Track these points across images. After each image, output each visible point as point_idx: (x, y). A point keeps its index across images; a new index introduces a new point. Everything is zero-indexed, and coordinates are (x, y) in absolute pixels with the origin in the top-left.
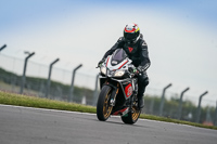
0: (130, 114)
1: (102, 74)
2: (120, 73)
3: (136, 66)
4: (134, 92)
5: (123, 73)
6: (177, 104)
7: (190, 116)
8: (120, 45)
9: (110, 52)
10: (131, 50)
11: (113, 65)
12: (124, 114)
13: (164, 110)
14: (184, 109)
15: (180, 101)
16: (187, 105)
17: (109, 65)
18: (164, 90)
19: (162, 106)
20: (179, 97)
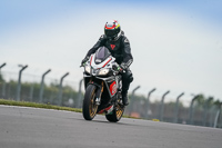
0: (114, 111)
1: (86, 73)
2: (104, 71)
3: (119, 63)
4: (118, 90)
5: (107, 71)
6: (57, 90)
7: (71, 101)
8: (102, 43)
9: (93, 51)
10: (113, 47)
11: (97, 63)
12: (109, 112)
13: (44, 96)
14: (64, 95)
15: (60, 86)
16: (67, 91)
17: (93, 64)
18: (43, 76)
19: (42, 93)
20: (59, 82)
